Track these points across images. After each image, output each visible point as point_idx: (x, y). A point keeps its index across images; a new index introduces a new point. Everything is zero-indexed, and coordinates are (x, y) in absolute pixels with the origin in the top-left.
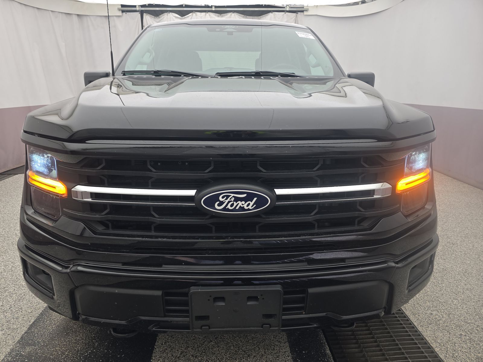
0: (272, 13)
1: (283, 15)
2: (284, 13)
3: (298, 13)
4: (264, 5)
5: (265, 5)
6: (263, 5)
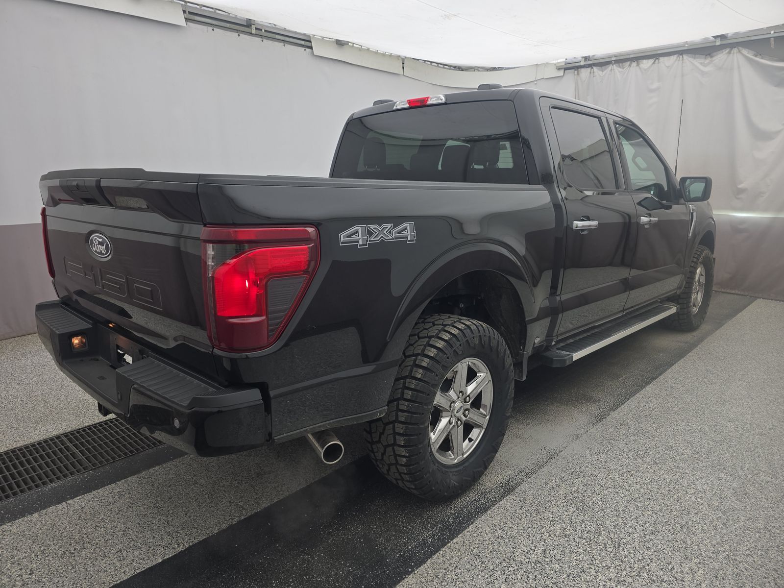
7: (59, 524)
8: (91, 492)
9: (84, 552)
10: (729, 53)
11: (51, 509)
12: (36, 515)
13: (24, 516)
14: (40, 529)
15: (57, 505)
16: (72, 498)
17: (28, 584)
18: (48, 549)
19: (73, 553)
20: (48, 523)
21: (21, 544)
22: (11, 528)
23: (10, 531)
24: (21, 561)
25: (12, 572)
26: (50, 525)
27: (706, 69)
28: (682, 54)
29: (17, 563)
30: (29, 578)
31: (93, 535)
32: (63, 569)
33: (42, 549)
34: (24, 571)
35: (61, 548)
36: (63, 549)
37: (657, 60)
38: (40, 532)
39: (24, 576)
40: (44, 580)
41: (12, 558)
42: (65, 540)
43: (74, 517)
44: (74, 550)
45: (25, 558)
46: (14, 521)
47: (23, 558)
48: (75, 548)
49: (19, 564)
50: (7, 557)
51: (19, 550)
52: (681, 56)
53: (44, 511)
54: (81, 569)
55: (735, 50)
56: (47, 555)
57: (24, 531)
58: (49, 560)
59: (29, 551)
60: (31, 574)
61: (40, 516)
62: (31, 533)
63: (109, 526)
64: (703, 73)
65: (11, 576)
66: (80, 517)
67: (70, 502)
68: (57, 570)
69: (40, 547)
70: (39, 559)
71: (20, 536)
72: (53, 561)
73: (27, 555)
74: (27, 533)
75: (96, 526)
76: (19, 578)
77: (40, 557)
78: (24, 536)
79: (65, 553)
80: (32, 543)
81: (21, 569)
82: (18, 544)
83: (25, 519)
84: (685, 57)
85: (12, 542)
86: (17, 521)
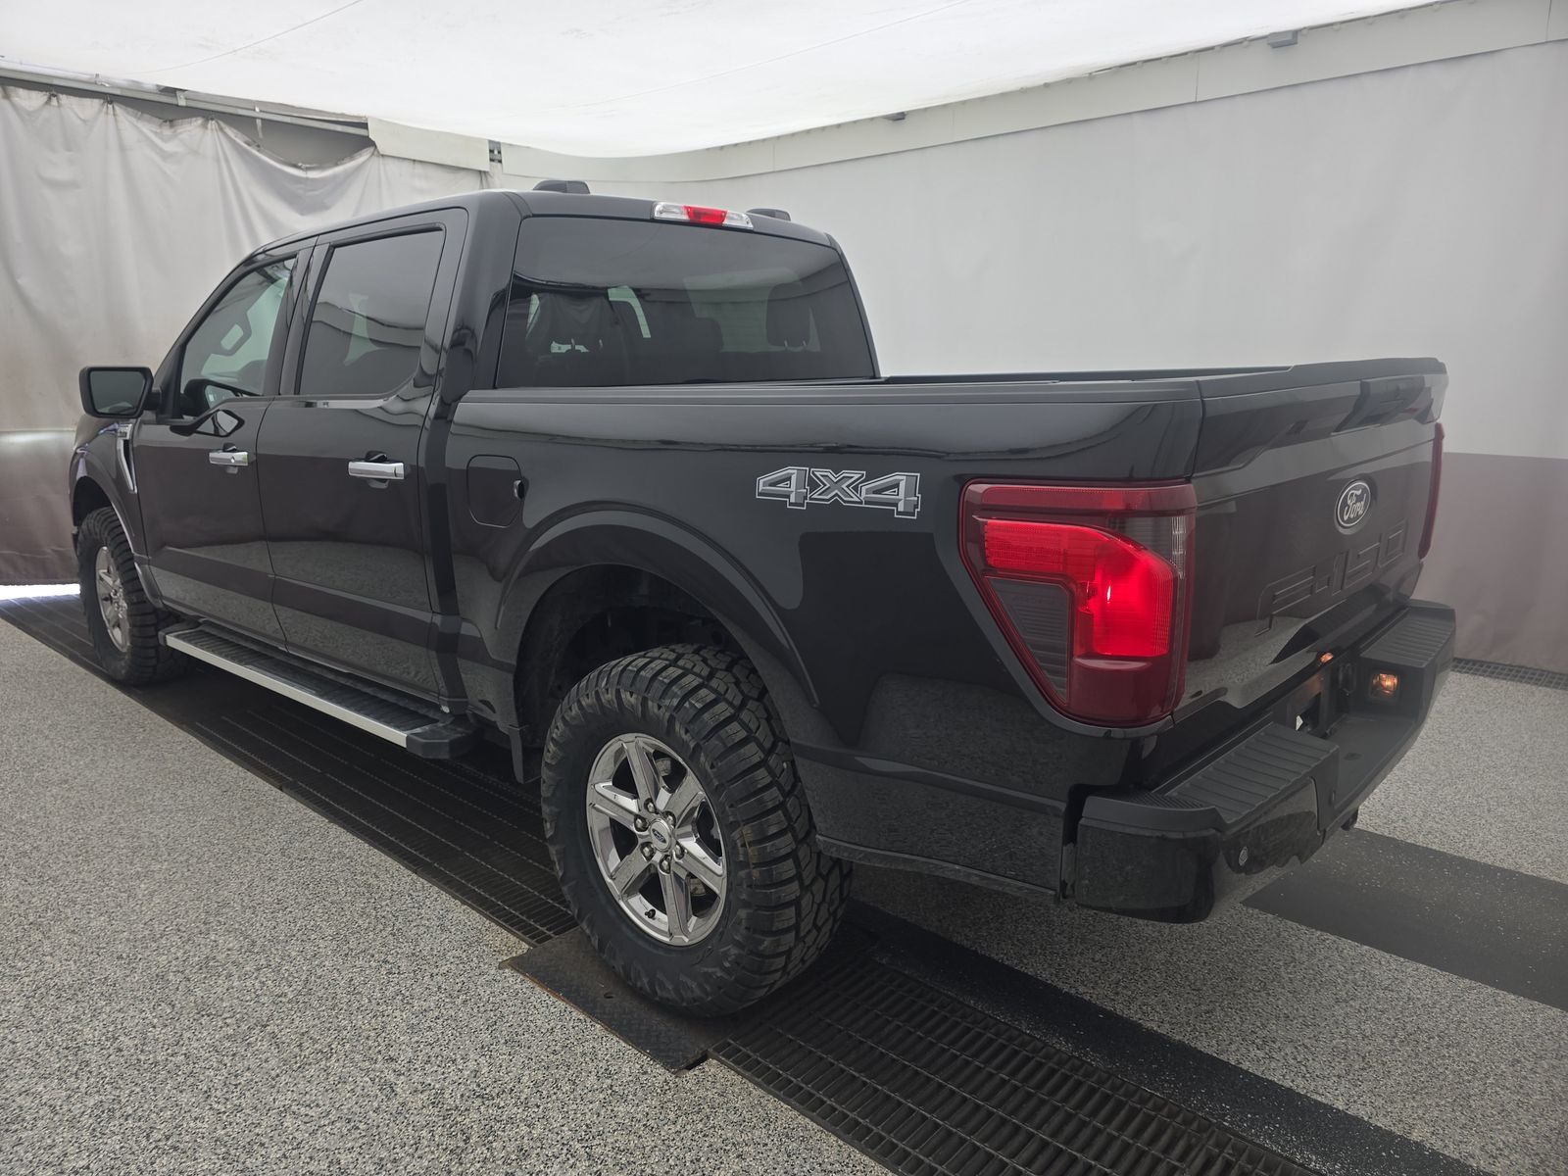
7: (1404, 1088)
8: (1290, 1089)
9: (1426, 1025)
10: (204, 126)
11: (1381, 1122)
12: (1415, 1136)
13: (1435, 1154)
14: (1438, 1106)
15: (1366, 1119)
16: (1329, 1108)
17: (1535, 1054)
18: (1461, 1070)
19: (1439, 1036)
20: (1415, 1105)
21: (1488, 1112)
22: (1477, 1152)
23: (1482, 1148)
24: (1513, 1088)
25: (1539, 1085)
26: (1418, 1098)
27: (169, 147)
28: (111, 102)
29: (1521, 1091)
30: (1525, 1058)
31: (1385, 1032)
32: (1474, 1030)
33: (1470, 1078)
34: (1524, 1073)
35: (1444, 1056)
36: (1444, 1052)
37: (54, 99)
38: (1443, 1103)
39: (1530, 1067)
40: (1510, 1041)
41: (1523, 1103)
42: (1426, 1060)
43: (1371, 1075)
44: (1433, 1038)
45: (1504, 1087)
46: (1458, 1161)
47: (1508, 1089)
48: (1429, 1039)
49: (1521, 1087)
50: (1527, 1111)
51: (1502, 1105)
52: (110, 106)
53: (1397, 1130)
54: (1454, 1012)
55: (212, 124)
56: (1472, 1065)
57: (1464, 1127)
58: (1477, 1057)
59: (1489, 1091)
60: (1518, 1062)
61: (1412, 1127)
62: (1458, 1114)
63: (1352, 1023)
64: (165, 156)
65: (1546, 1082)
66: (1364, 1069)
67: (1340, 1105)
68: (1482, 1037)
69: (1469, 1082)
70: (1488, 1068)
71: (1479, 1125)
72: (1475, 1051)
73: (1498, 1089)
74: (1462, 1120)
75: (1365, 1037)
76: (1539, 1070)
77: (1484, 1071)
78: (1472, 1120)
79: (1448, 1046)
80: (1473, 1098)
81: (1525, 1078)
82: (1494, 1115)
83: (1438, 1146)
84: (118, 109)
85: (1499, 1127)
86: (1456, 1156)
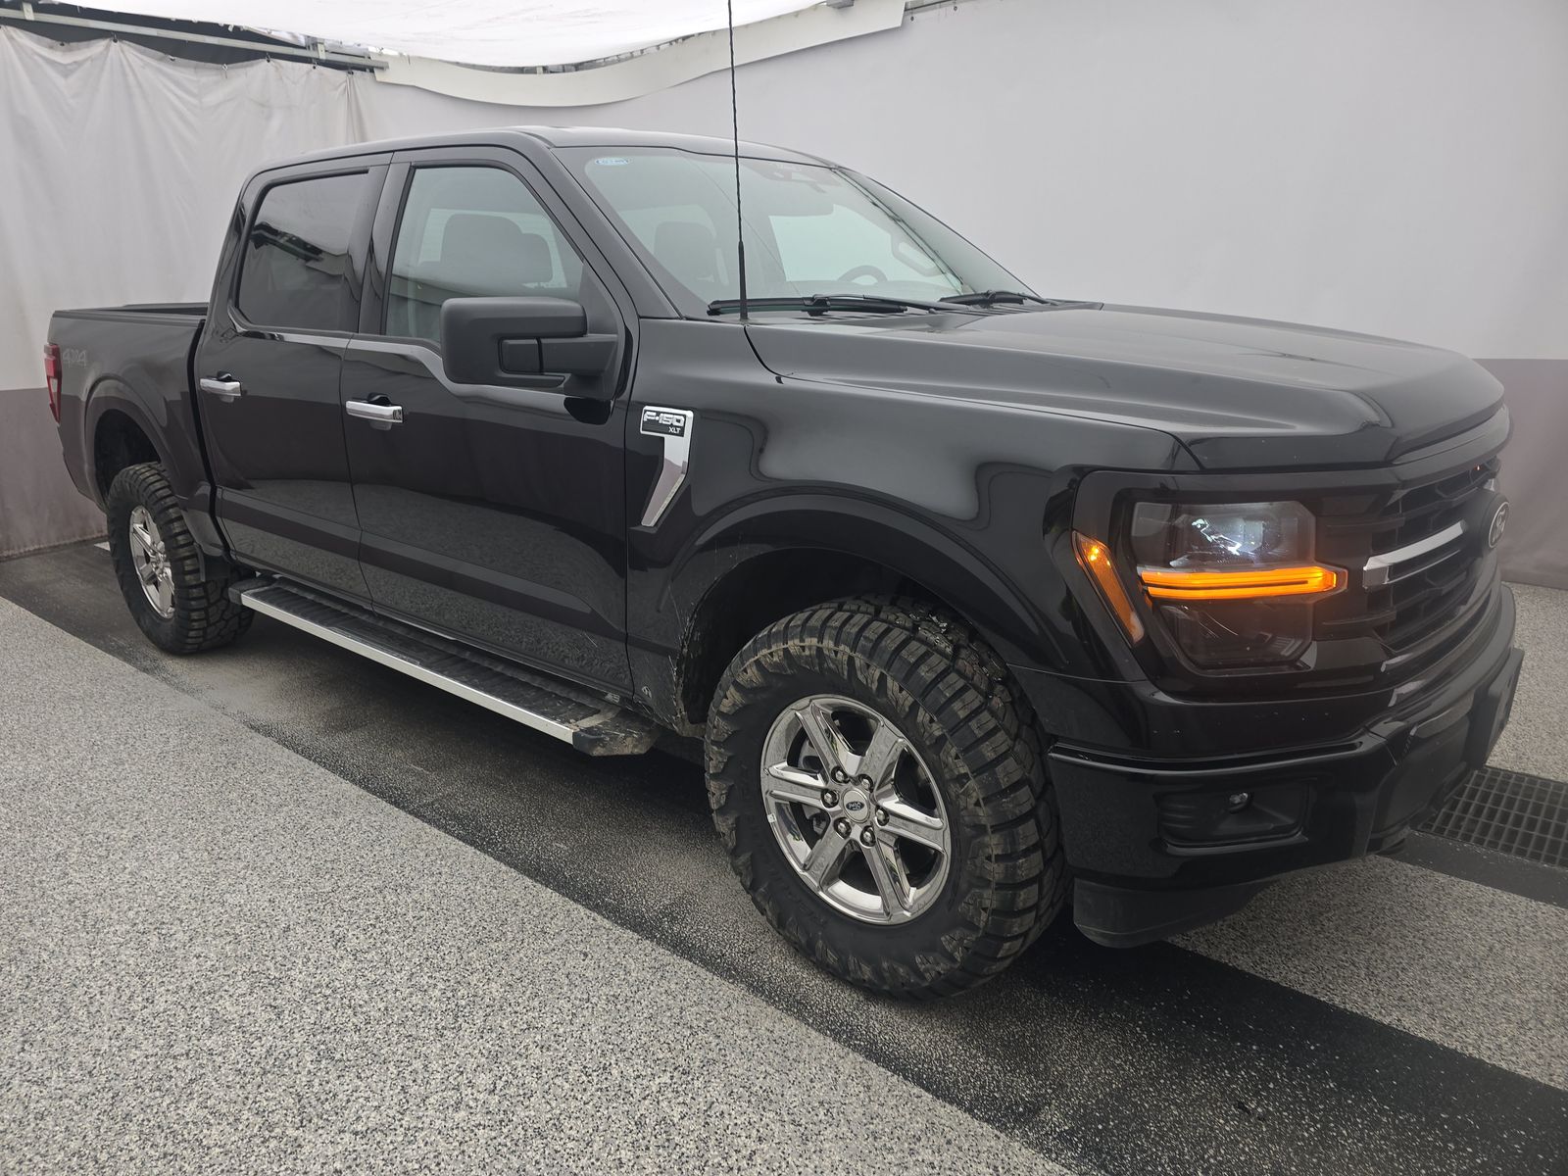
0: (269, 61)
1: (308, 73)
2: (310, 66)
3: (355, 71)
4: (230, 29)
5: (236, 28)
6: (228, 26)
